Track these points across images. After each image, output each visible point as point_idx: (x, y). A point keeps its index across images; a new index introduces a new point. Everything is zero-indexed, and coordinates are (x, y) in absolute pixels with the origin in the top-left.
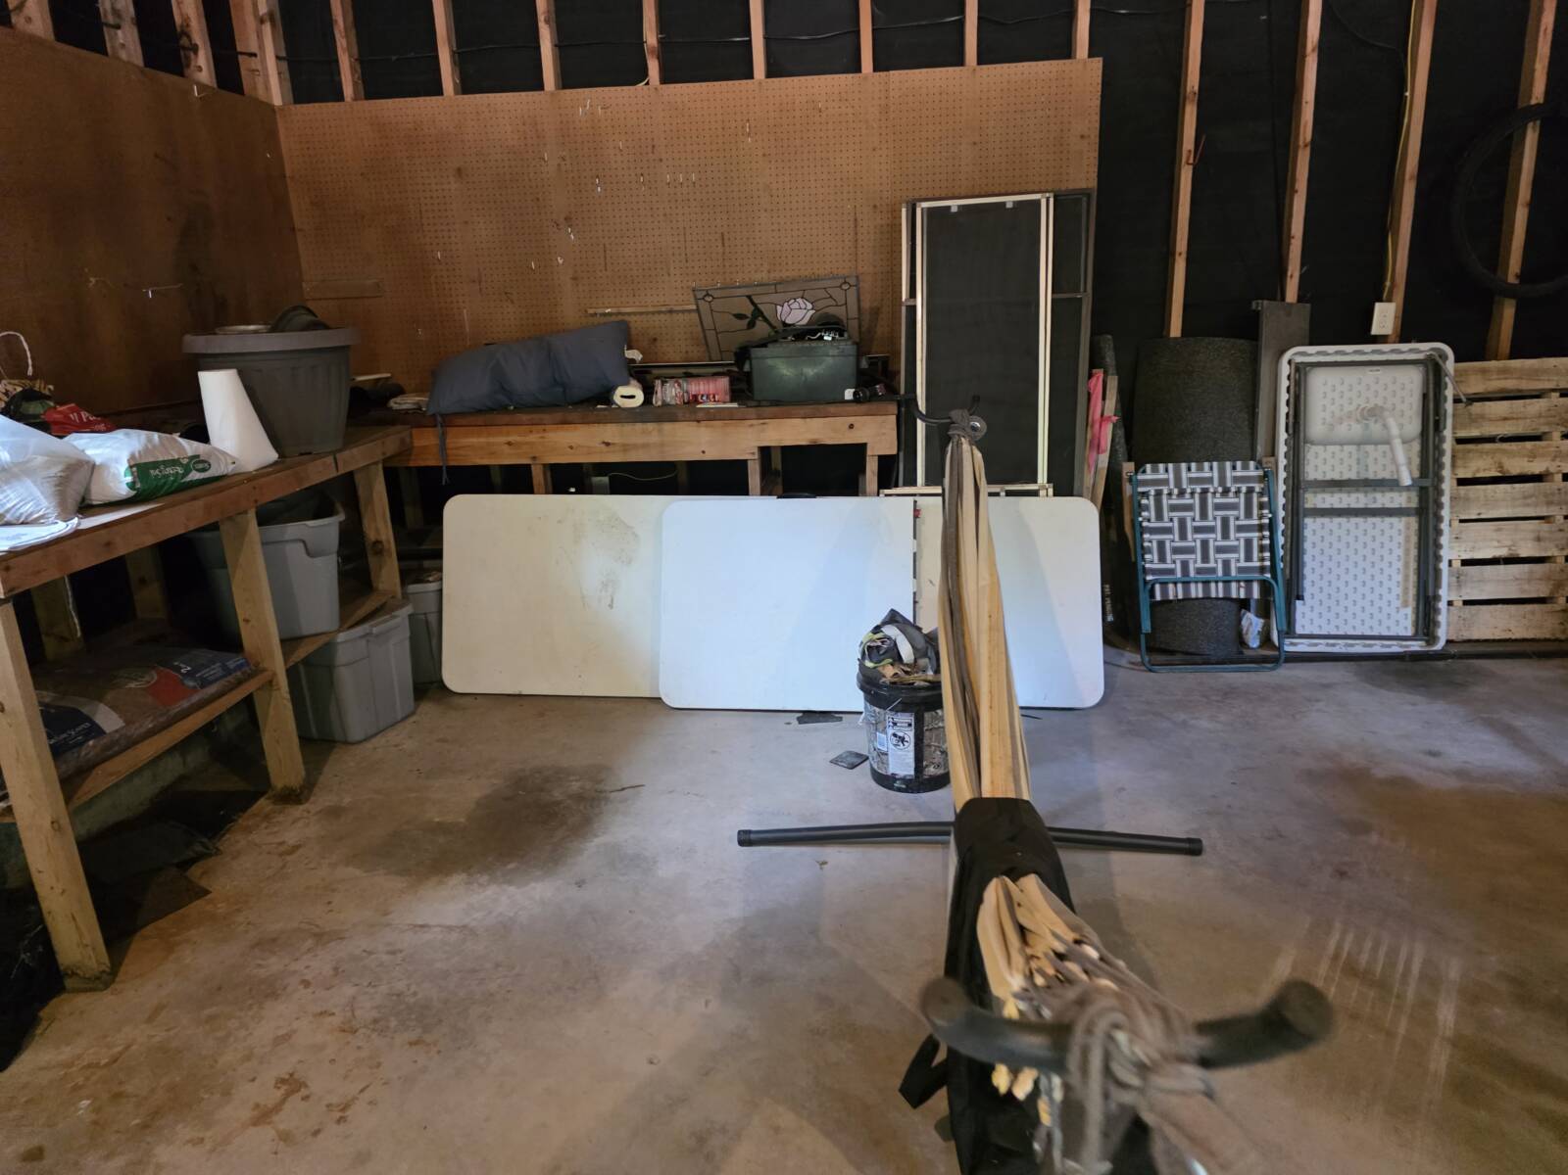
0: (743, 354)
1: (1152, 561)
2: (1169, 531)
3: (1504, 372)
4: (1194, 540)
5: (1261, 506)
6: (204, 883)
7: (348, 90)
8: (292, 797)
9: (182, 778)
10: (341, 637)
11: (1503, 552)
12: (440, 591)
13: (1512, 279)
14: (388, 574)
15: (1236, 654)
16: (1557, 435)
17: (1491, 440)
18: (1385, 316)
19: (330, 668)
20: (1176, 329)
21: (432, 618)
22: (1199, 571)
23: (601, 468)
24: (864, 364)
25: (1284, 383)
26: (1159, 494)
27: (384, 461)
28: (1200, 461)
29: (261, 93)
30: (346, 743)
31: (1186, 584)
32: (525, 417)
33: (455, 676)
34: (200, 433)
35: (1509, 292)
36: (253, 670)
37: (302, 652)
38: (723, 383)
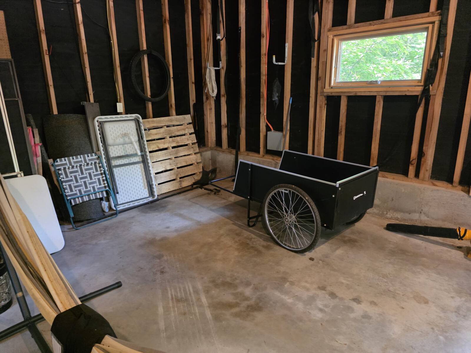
1: (68, 192)
2: (71, 180)
3: (153, 121)
4: (81, 182)
5: (100, 167)
15: (103, 216)
18: (120, 107)
20: (55, 112)
22: (85, 192)
25: (97, 128)
26: (65, 169)
28: (76, 155)
31: (82, 197)
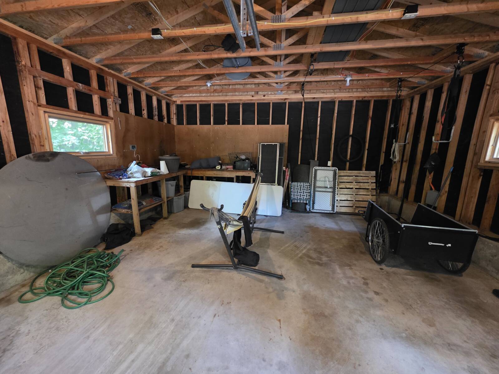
0: (235, 163)
1: (292, 196)
2: (295, 192)
3: (346, 172)
4: (299, 194)
5: (309, 189)
6: (153, 227)
7: (185, 124)
8: (166, 218)
9: (152, 215)
10: (174, 198)
11: (346, 199)
12: (189, 193)
13: (348, 159)
14: (182, 190)
15: (305, 211)
16: (354, 182)
17: (345, 182)
18: (330, 163)
19: (173, 202)
20: (299, 163)
21: (188, 197)
22: (299, 198)
23: (215, 178)
24: (252, 165)
25: (313, 172)
26: (294, 187)
27: (183, 174)
28: (301, 182)
29: (173, 123)
30: (174, 213)
31: (297, 200)
32: (203, 169)
33: (190, 206)
34: (159, 169)
35: (348, 161)
36: (162, 200)
37: (169, 199)
38: (232, 166)
